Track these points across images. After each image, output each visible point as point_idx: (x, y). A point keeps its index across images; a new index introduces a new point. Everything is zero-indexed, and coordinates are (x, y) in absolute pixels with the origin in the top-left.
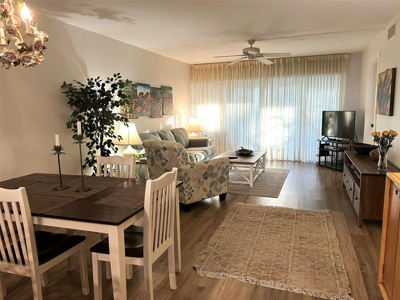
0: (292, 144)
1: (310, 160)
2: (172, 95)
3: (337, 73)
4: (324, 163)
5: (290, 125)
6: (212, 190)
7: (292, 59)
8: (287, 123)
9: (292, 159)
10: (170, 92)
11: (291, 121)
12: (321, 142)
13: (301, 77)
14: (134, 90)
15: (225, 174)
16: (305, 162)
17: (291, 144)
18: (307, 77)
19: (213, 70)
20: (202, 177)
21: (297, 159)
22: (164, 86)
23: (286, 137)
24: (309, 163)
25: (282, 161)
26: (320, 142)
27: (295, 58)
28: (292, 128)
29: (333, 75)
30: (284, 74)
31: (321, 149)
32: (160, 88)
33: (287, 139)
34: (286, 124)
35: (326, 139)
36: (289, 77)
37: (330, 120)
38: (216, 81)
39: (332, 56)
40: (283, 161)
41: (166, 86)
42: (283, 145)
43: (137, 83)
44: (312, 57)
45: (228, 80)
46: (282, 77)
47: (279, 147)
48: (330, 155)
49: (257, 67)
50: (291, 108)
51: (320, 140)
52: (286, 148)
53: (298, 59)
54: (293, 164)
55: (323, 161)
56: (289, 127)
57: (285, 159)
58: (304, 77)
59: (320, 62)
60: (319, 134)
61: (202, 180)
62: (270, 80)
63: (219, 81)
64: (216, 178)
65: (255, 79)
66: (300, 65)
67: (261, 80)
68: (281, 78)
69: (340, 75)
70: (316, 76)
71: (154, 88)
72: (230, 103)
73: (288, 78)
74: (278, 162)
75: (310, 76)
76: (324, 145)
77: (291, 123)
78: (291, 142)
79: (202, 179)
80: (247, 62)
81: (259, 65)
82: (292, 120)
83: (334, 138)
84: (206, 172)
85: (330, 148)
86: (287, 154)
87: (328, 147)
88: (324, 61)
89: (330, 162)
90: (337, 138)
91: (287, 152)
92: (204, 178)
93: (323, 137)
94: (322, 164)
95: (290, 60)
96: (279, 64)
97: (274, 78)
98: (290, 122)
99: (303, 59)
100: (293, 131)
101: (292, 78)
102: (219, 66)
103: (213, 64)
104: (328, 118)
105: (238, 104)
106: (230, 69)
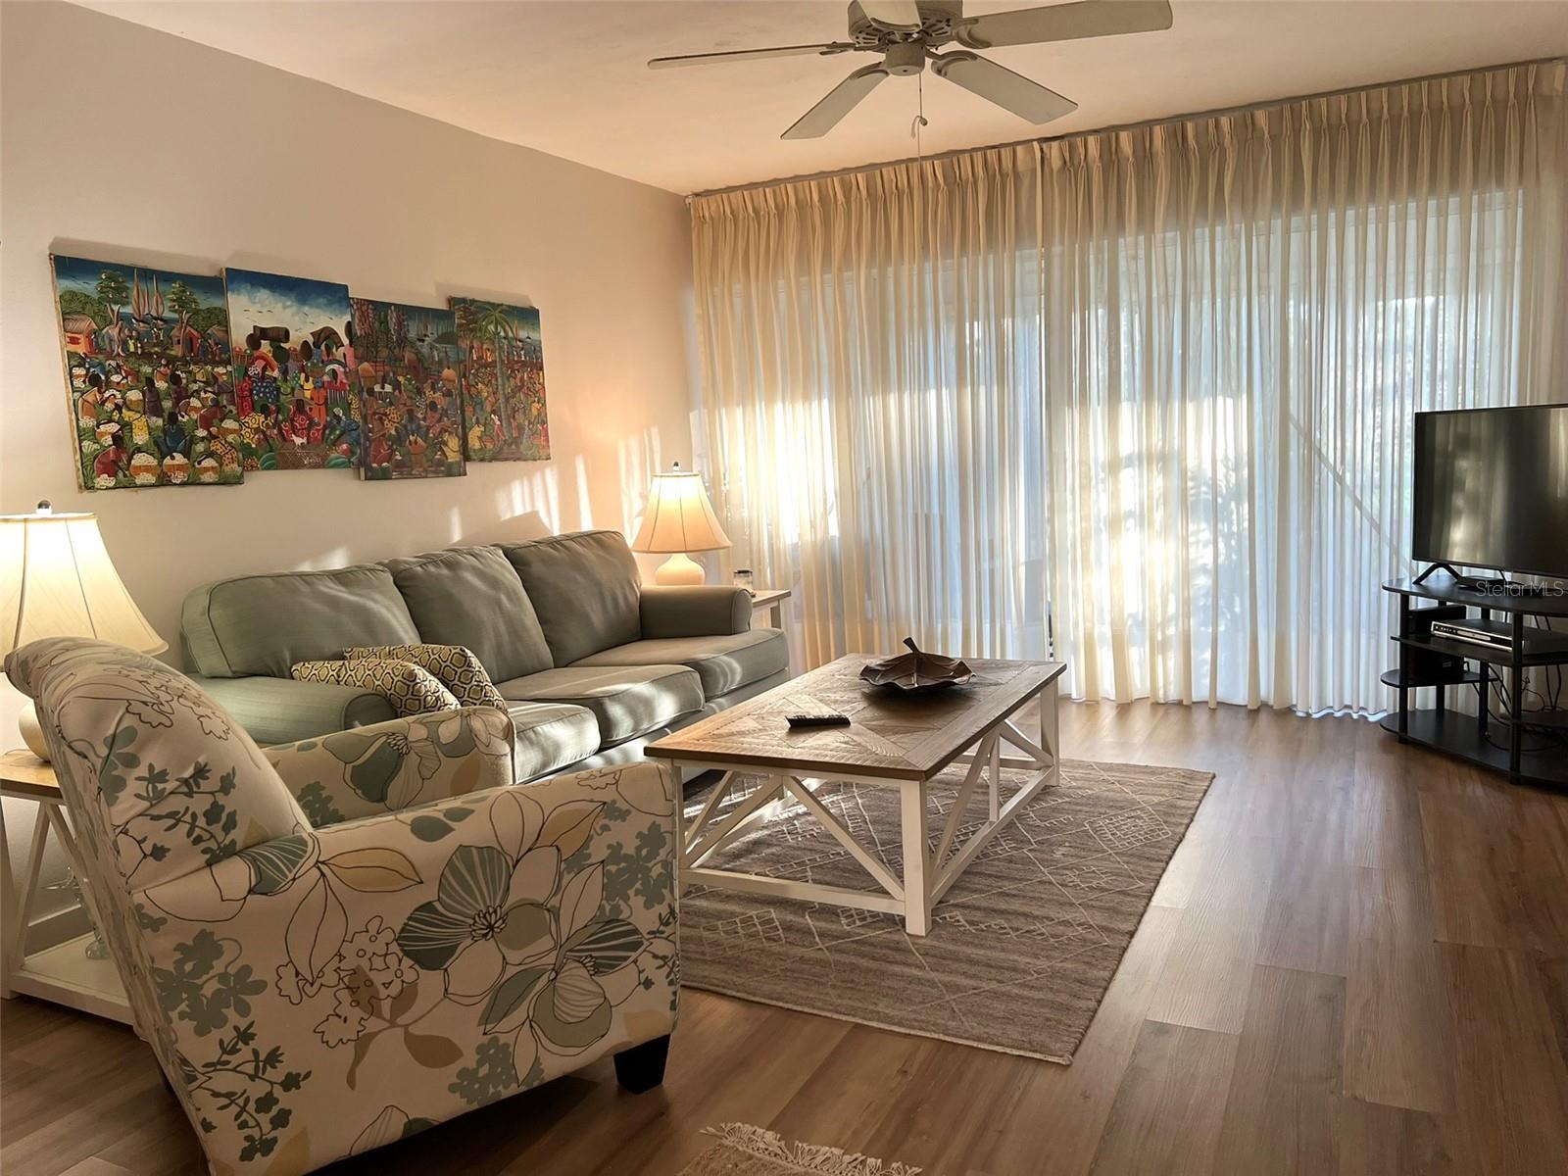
0: (1237, 610)
1: (1347, 702)
2: (535, 350)
3: (1500, 183)
4: (1432, 720)
5: (1220, 500)
6: (503, 1039)
7: (1224, 121)
8: (1204, 489)
9: (1241, 697)
10: (523, 334)
11: (1228, 481)
12: (1412, 598)
13: (1279, 221)
14: (196, 312)
15: (637, 902)
16: (1315, 716)
17: (1231, 607)
18: (1314, 217)
19: (792, 218)
20: (395, 948)
21: (1266, 691)
22: (470, 296)
23: (1204, 569)
24: (1339, 719)
25: (1184, 707)
26: (1405, 598)
27: (1238, 114)
28: (1234, 517)
29: (1475, 198)
30: (1177, 210)
31: (1411, 642)
32: (442, 306)
33: (1203, 581)
34: (1199, 493)
35: (1441, 579)
36: (1207, 230)
37: (1465, 465)
38: (809, 274)
39: (1466, 80)
40: (1188, 707)
41: (492, 301)
42: (1187, 615)
43: (227, 269)
44: (1342, 97)
45: (869, 267)
46: (1164, 232)
47: (1164, 625)
48: (1467, 678)
49: (1026, 182)
50: (1225, 405)
51: (1406, 587)
52: (1201, 631)
53: (1261, 117)
54: (1243, 723)
55: (1425, 712)
56: (1216, 514)
57: (1201, 691)
58: (1295, 221)
59: (1395, 120)
60: (1396, 551)
61: (386, 977)
62: (1099, 250)
63: (827, 276)
64: (546, 942)
65: (1017, 253)
66: (1268, 150)
67: (1048, 257)
68: (1159, 236)
69: (1520, 192)
70: (1372, 210)
71: (388, 305)
72: (886, 391)
73: (1202, 233)
74: (1161, 711)
75: (1332, 215)
76: (1426, 616)
77: (1228, 487)
78: (1233, 600)
79: (392, 972)
80: (967, 156)
81: (1034, 170)
82: (1233, 476)
83: (1490, 574)
84: (427, 907)
85: (1467, 634)
86: (1207, 668)
87: (1452, 631)
88: (1415, 115)
89: (1468, 718)
90: (1508, 576)
91: (1208, 655)
92: (407, 962)
93: (1423, 566)
94: (1420, 730)
95: (1211, 122)
96: (1145, 158)
97: (1121, 241)
98: (1222, 484)
99: (1287, 113)
100: (1239, 533)
101: (1223, 231)
102: (824, 192)
103: (790, 187)
104: (1450, 459)
105: (932, 394)
106: (880, 206)
